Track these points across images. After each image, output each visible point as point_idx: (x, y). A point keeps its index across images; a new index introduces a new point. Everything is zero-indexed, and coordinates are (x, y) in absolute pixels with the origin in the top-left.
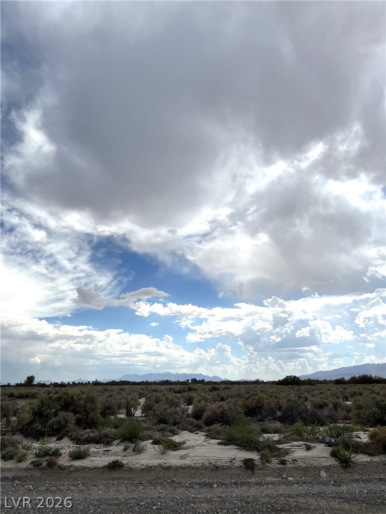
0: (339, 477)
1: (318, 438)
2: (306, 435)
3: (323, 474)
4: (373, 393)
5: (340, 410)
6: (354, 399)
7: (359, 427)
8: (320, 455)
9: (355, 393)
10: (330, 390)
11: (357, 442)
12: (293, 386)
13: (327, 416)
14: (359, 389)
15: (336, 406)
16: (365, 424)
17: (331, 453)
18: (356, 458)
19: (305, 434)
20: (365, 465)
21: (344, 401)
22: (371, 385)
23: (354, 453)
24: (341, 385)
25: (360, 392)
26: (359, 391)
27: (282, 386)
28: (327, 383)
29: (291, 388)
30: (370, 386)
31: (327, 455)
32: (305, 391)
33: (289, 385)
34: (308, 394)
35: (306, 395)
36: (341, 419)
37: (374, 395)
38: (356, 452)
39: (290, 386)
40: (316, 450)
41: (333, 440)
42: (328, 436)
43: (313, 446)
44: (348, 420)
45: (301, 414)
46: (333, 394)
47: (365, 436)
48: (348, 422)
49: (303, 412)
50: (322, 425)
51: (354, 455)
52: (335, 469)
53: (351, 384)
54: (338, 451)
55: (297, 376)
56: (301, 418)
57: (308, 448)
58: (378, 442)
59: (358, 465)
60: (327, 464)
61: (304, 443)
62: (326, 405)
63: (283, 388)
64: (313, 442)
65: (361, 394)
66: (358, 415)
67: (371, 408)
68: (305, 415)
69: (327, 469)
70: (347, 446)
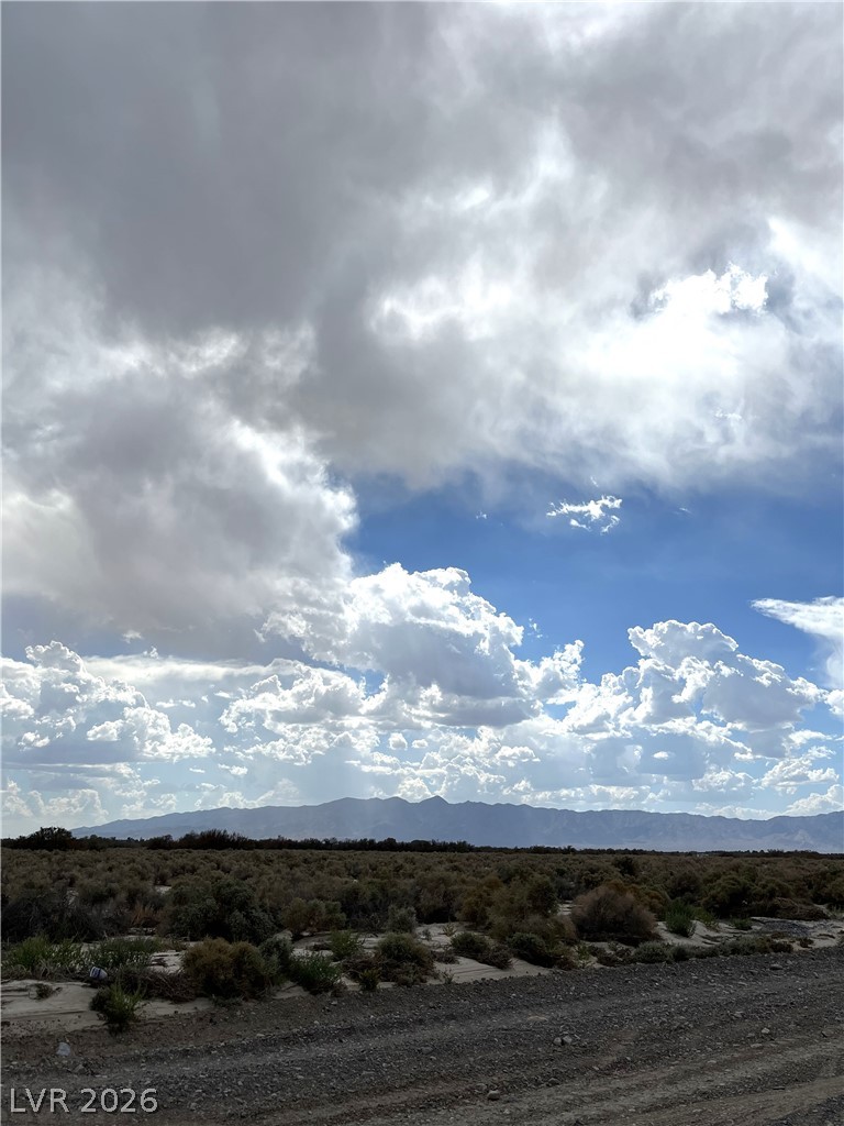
0: (98, 1054)
1: (73, 970)
2: (44, 965)
3: (64, 1049)
4: (218, 868)
5: (139, 906)
6: (178, 881)
7: (168, 942)
8: (67, 1008)
9: (183, 868)
10: (134, 861)
11: (154, 976)
12: (51, 850)
13: (109, 920)
14: (194, 859)
15: (133, 897)
16: (182, 934)
17: (94, 1000)
18: (145, 1008)
19: (43, 961)
20: (161, 1024)
21: (155, 884)
22: (220, 852)
23: (143, 998)
24: (161, 851)
25: (193, 866)
26: (192, 863)
27: (22, 852)
28: (133, 847)
29: (44, 856)
30: (217, 855)
31: (83, 1006)
32: (75, 864)
33: (43, 848)
34: (79, 871)
35: (74, 872)
36: (138, 926)
37: (219, 873)
38: (148, 997)
39: (45, 851)
40: (60, 996)
41: (104, 973)
42: (96, 965)
43: (54, 988)
44: (153, 926)
45: (48, 916)
46: (135, 870)
47: (177, 959)
48: (150, 930)
49: (54, 911)
50: (88, 941)
51: (142, 1003)
52: (94, 1036)
53: (180, 850)
54: (110, 997)
55: (68, 829)
56: (45, 925)
57: (43, 994)
58: (198, 971)
59: (146, 1025)
60: (79, 1027)
61: (35, 982)
62: (112, 894)
63: (25, 857)
64: (59, 979)
65: (193, 871)
66: (174, 917)
67: (204, 900)
68: (56, 919)
69: (76, 1038)
70: (131, 984)
